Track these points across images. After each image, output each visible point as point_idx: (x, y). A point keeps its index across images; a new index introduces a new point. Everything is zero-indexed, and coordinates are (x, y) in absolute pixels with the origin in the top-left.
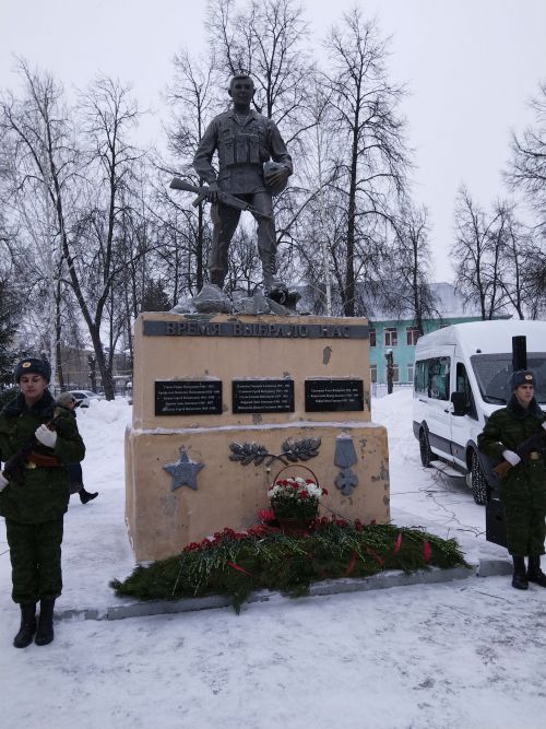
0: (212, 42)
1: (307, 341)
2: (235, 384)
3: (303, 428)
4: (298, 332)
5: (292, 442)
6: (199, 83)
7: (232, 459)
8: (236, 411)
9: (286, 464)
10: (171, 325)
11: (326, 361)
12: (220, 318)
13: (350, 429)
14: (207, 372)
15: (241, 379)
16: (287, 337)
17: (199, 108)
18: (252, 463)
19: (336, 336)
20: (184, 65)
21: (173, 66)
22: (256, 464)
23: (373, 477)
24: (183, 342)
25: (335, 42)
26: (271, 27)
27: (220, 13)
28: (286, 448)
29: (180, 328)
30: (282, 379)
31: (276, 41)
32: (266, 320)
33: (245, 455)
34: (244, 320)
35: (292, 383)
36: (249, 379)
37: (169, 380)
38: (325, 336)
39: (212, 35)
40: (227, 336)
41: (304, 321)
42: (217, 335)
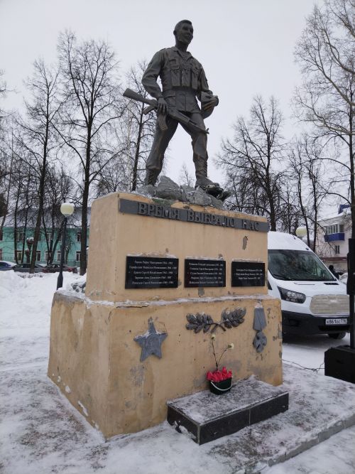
0: (61, 58)
1: (233, 230)
2: (187, 261)
3: (235, 300)
4: (228, 223)
5: (228, 312)
6: (49, 80)
7: (188, 328)
8: (187, 285)
9: (225, 330)
10: (143, 206)
11: (244, 247)
12: (178, 205)
13: (262, 300)
14: (167, 251)
15: (191, 257)
16: (223, 226)
17: (48, 95)
18: (202, 331)
19: (251, 229)
20: (40, 67)
21: (33, 67)
22: (204, 332)
23: (274, 337)
24: (150, 221)
25: (132, 75)
26: (96, 59)
27: (67, 43)
28: (224, 317)
29: (149, 210)
30: (217, 259)
31: (98, 67)
32: (209, 210)
33: (198, 324)
34: (194, 208)
35: (224, 263)
36: (196, 258)
37: (138, 255)
38: (245, 228)
39: (60, 54)
40: (183, 221)
41: (232, 214)
42: (176, 219)
